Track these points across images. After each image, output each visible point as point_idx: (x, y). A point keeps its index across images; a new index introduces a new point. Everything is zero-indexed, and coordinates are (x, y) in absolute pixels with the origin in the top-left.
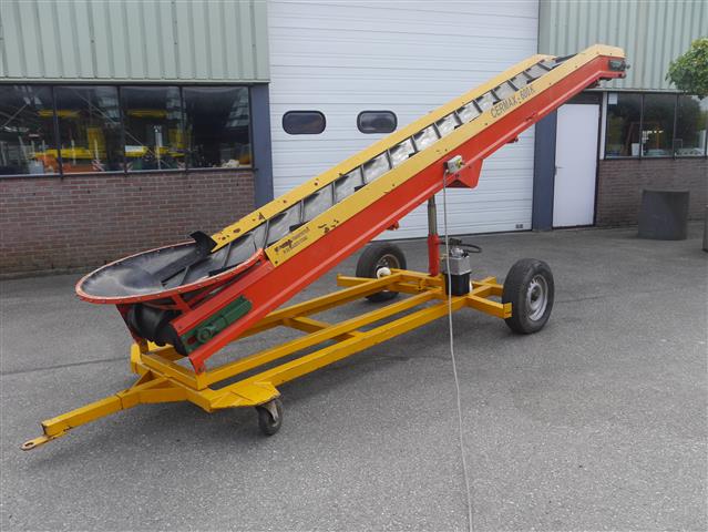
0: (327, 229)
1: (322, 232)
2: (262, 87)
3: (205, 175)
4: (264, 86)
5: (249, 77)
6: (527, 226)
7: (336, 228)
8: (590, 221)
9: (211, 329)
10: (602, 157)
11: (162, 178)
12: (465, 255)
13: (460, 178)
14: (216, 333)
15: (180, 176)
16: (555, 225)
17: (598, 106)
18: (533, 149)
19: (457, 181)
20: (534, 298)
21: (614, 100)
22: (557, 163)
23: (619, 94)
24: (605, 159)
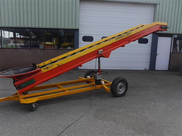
0: (59, 65)
1: (57, 66)
2: (77, 30)
3: (62, 50)
4: (78, 30)
5: (74, 28)
6: (148, 69)
7: (61, 65)
8: (167, 69)
9: (23, 85)
11: (52, 50)
12: (99, 75)
13: (103, 55)
14: (25, 86)
15: (56, 50)
16: (156, 69)
17: (171, 38)
18: (151, 49)
19: (102, 56)
20: (120, 88)
21: (176, 36)
22: (157, 53)
23: (178, 34)
24: (172, 52)
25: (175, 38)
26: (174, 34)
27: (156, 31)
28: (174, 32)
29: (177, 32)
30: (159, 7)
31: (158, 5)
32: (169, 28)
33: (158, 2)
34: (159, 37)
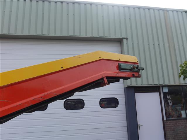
10: (165, 119)
21: (166, 90)
22: (139, 123)
23: (168, 86)
24: (166, 120)
25: (165, 94)
26: (163, 86)
27: (102, 79)
28: (161, 83)
29: (167, 83)
30: (127, 43)
31: (125, 41)
32: (143, 69)
33: (124, 36)
34: (136, 94)
